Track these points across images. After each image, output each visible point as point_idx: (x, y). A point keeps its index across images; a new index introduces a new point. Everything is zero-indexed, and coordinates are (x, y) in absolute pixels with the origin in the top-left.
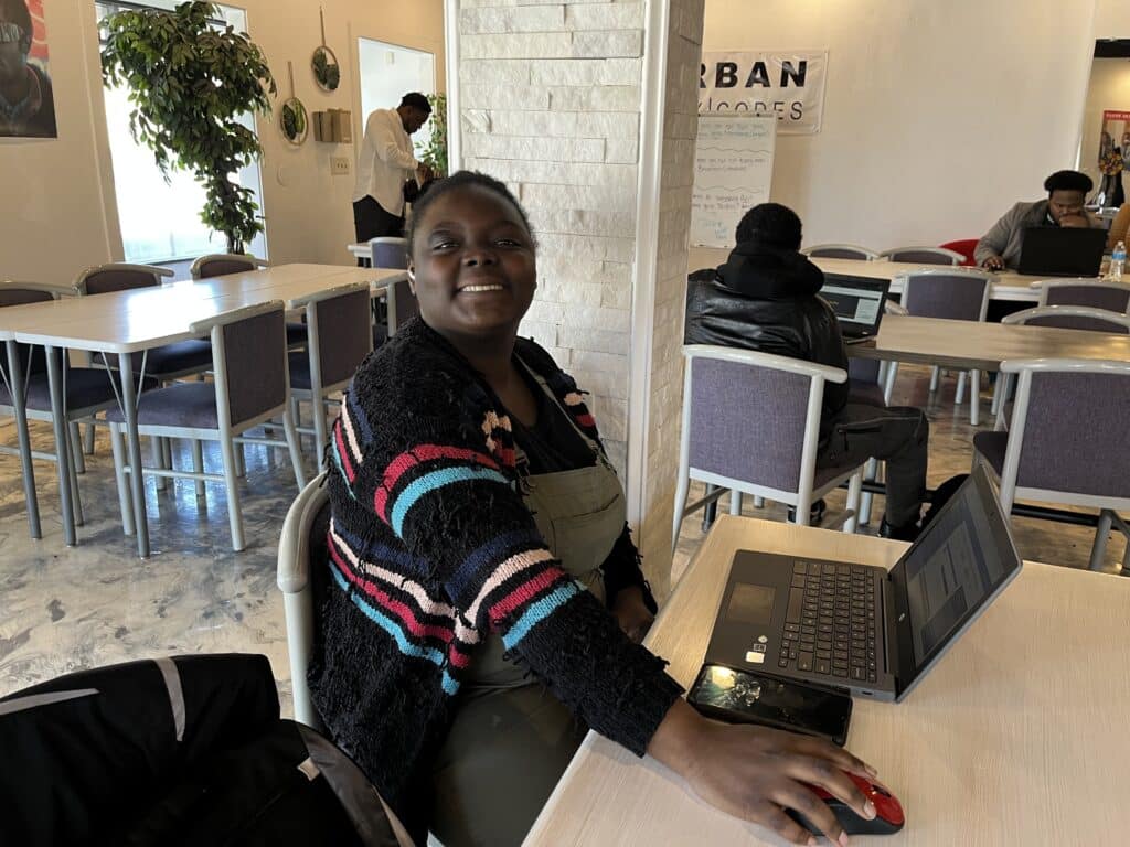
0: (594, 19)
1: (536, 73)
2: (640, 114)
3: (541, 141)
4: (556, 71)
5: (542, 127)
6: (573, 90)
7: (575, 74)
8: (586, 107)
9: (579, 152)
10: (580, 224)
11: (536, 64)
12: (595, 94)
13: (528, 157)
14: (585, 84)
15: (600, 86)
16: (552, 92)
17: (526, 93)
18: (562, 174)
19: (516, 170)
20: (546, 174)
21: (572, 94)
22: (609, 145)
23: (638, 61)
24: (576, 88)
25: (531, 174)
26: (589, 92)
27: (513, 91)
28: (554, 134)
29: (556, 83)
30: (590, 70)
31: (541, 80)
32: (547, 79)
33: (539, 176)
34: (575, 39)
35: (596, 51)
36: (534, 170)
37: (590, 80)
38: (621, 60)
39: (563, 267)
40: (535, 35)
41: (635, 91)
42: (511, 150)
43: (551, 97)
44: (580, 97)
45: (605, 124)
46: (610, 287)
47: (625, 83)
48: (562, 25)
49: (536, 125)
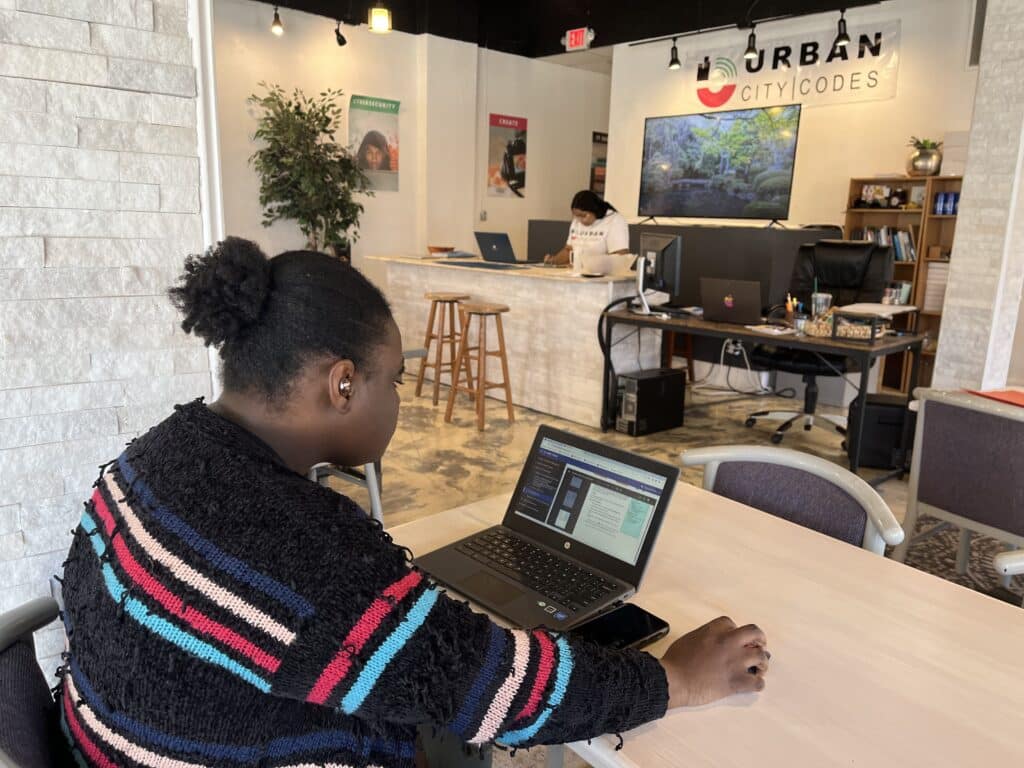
0: (129, 45)
1: (54, 99)
2: (199, 158)
3: (69, 184)
4: (85, 99)
5: (69, 166)
6: (111, 125)
7: (113, 107)
8: (128, 145)
9: (126, 199)
10: (138, 283)
11: (53, 88)
12: (140, 132)
13: (52, 203)
14: (127, 119)
15: (145, 124)
16: (81, 126)
17: (44, 124)
18: (103, 224)
19: (31, 221)
20: (79, 225)
21: (110, 129)
22: (164, 192)
23: (191, 102)
24: (117, 123)
25: (54, 226)
26: (132, 130)
27: (22, 118)
28: (86, 176)
29: (88, 115)
30: (132, 103)
31: (62, 108)
32: (70, 106)
33: (69, 227)
34: (111, 65)
35: (139, 82)
36: (59, 220)
37: (132, 114)
38: (171, 99)
39: (119, 337)
40: (54, 53)
41: (190, 134)
42: (22, 195)
43: (79, 130)
44: (121, 135)
45: (157, 168)
46: (182, 350)
47: (178, 122)
48: (86, 46)
49: (60, 165)
